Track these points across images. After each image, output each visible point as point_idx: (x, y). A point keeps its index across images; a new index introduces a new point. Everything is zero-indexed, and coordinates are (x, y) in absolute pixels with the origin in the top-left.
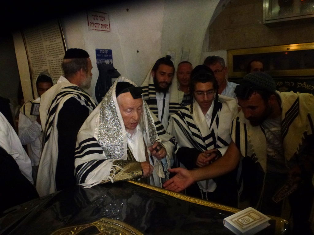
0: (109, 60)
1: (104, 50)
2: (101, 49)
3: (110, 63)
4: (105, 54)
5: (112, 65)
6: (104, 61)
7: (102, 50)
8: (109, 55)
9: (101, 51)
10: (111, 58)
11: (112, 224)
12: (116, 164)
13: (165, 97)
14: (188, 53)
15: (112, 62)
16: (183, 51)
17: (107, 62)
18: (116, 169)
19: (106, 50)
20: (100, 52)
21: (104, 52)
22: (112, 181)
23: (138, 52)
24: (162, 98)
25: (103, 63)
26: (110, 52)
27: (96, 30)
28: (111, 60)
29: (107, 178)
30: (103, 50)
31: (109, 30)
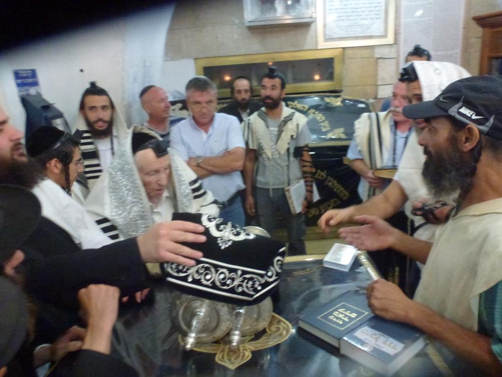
0: (35, 88)
1: (25, 70)
3: (37, 92)
6: (27, 90)
7: (22, 71)
8: (34, 79)
9: (21, 74)
10: (36, 83)
13: (112, 143)
15: (40, 91)
17: (33, 91)
21: (26, 75)
23: (82, 71)
24: (109, 146)
25: (28, 95)
26: (33, 73)
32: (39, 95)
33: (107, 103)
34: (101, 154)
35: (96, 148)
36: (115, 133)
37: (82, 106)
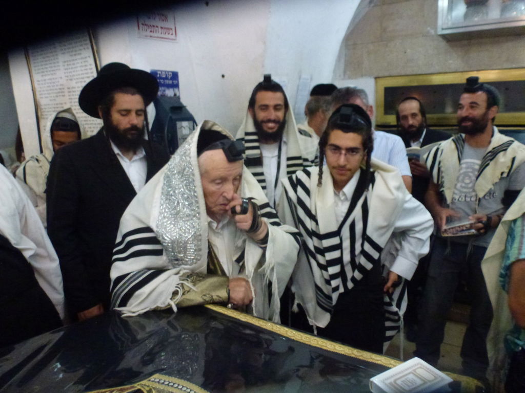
0: (174, 90)
1: (165, 72)
2: (159, 71)
3: (175, 95)
4: (166, 78)
5: (179, 98)
6: (164, 91)
7: (162, 71)
8: (174, 81)
9: (160, 74)
10: (176, 86)
11: (172, 386)
12: (183, 280)
13: (280, 150)
14: (309, 81)
15: (178, 95)
16: (300, 78)
17: (170, 93)
18: (183, 288)
19: (168, 72)
20: (158, 76)
21: (164, 76)
22: (175, 309)
23: (223, 76)
25: (163, 96)
26: (175, 76)
27: (151, 37)
28: (176, 90)
29: (167, 304)
30: (163, 73)
31: (173, 37)
32: (177, 98)
33: (281, 102)
34: (266, 161)
35: (261, 154)
36: (284, 139)
37: (252, 103)
